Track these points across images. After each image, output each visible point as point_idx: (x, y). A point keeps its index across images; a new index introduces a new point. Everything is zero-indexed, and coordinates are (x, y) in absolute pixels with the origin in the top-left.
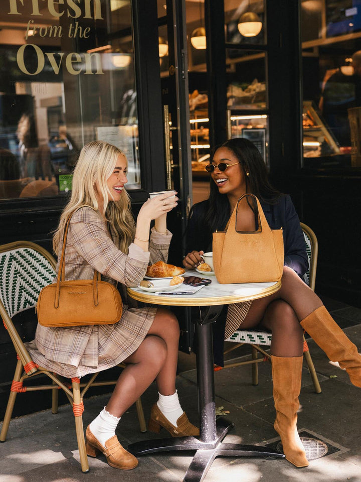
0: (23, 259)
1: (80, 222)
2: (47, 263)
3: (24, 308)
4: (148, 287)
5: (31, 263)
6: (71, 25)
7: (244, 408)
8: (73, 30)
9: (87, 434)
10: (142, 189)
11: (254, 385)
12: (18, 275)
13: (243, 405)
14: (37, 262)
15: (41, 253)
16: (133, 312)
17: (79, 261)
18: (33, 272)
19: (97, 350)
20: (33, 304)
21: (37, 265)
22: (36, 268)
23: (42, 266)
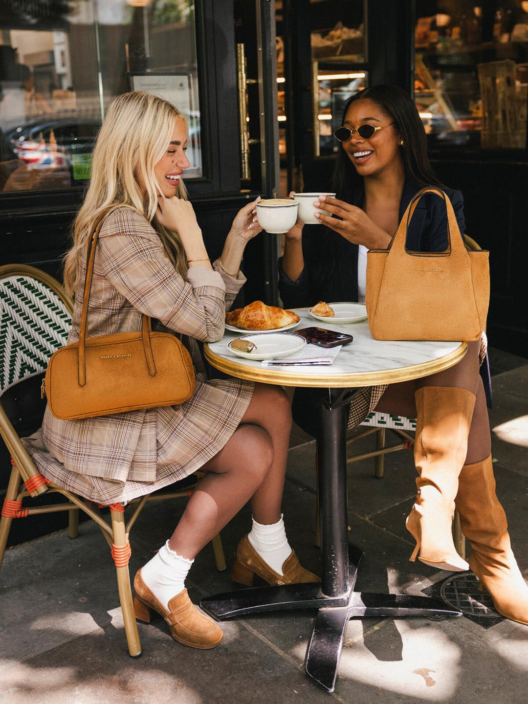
0: (16, 295)
1: (118, 234)
2: (57, 300)
3: (20, 377)
4: (249, 352)
5: (30, 302)
7: (370, 519)
9: (136, 585)
10: (204, 178)
11: (376, 477)
12: (8, 323)
13: (369, 514)
14: (41, 299)
15: (47, 283)
16: (215, 385)
17: (118, 303)
18: (33, 316)
19: (154, 453)
20: (35, 371)
21: (40, 304)
22: (38, 309)
23: (49, 306)
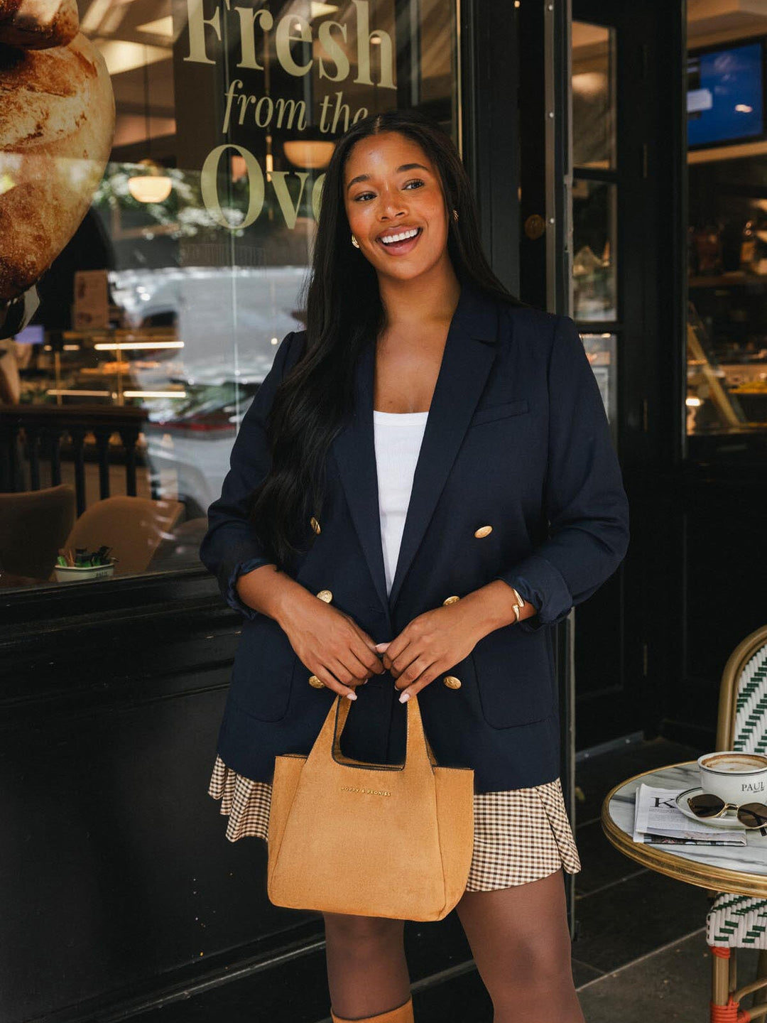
6: (327, 98)
8: (331, 112)
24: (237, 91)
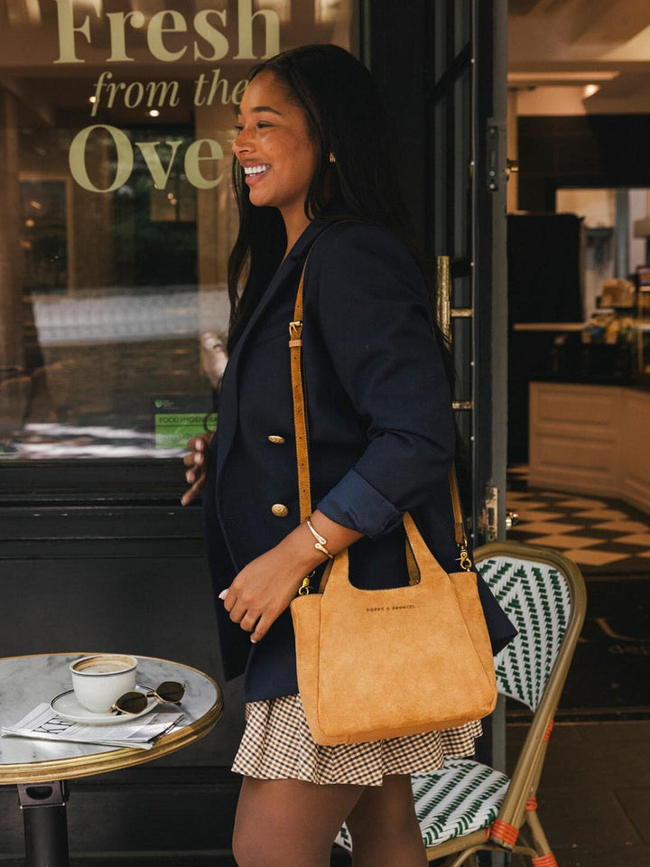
8: (207, 88)
24: (106, 81)
